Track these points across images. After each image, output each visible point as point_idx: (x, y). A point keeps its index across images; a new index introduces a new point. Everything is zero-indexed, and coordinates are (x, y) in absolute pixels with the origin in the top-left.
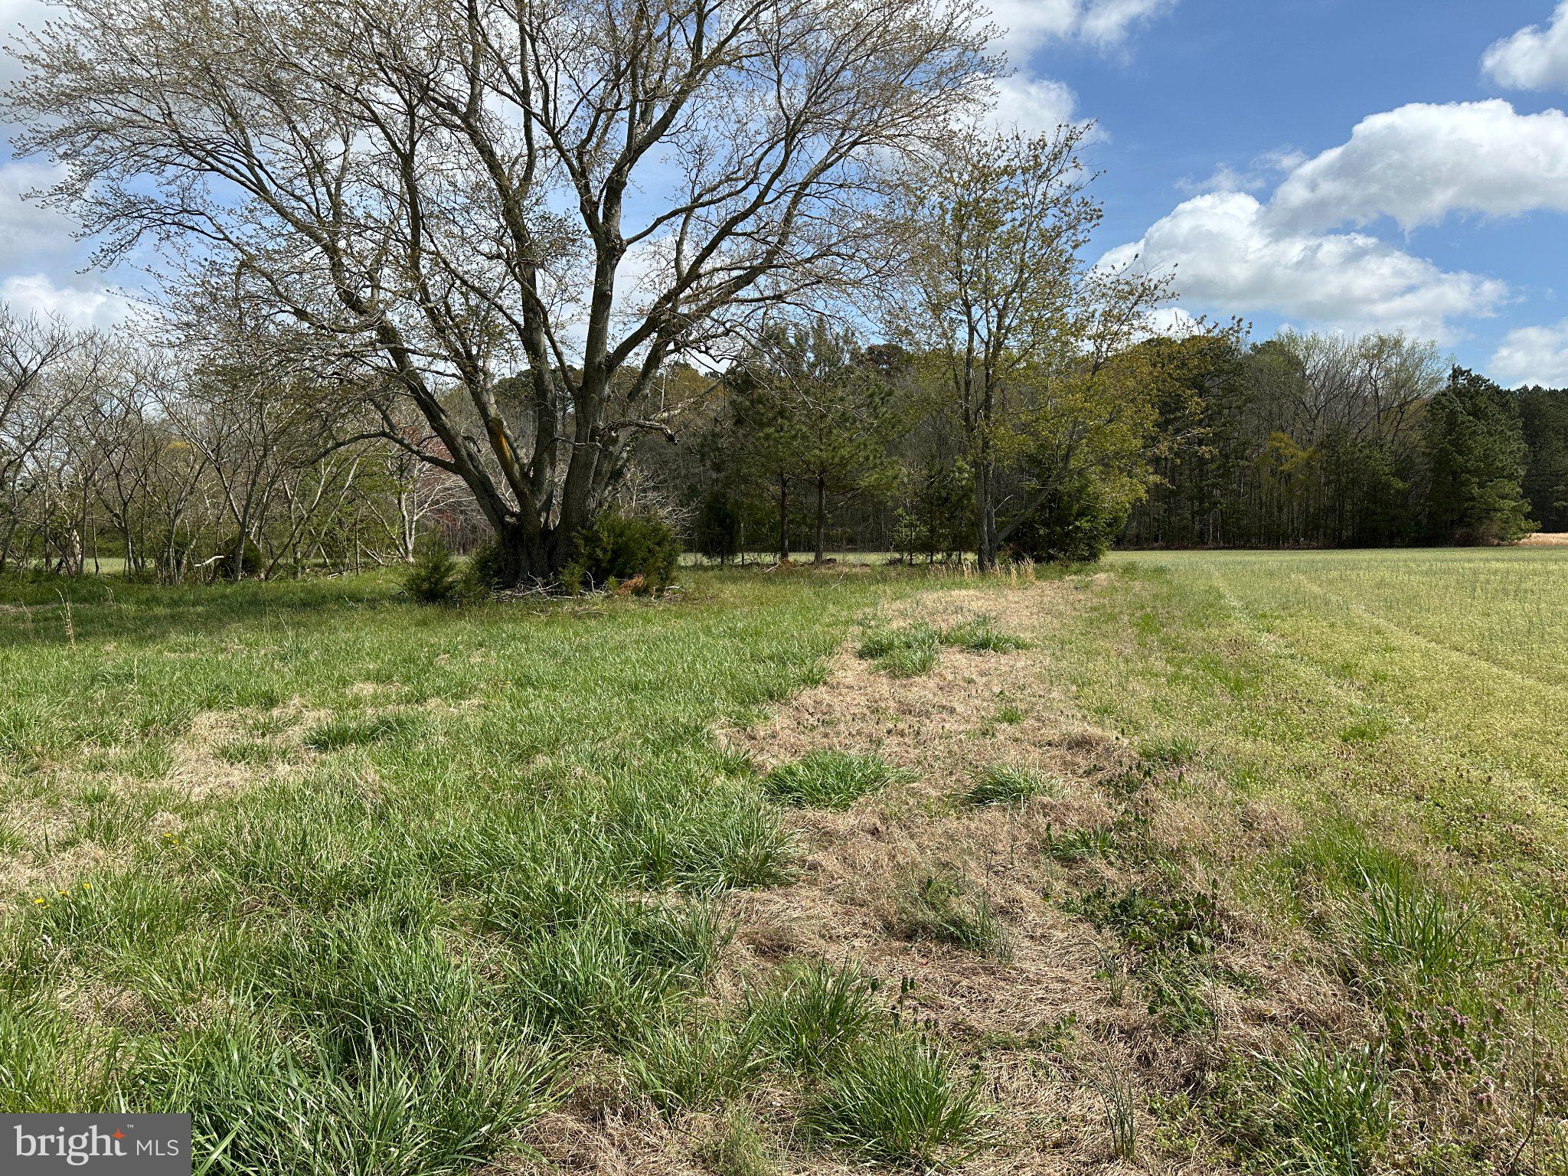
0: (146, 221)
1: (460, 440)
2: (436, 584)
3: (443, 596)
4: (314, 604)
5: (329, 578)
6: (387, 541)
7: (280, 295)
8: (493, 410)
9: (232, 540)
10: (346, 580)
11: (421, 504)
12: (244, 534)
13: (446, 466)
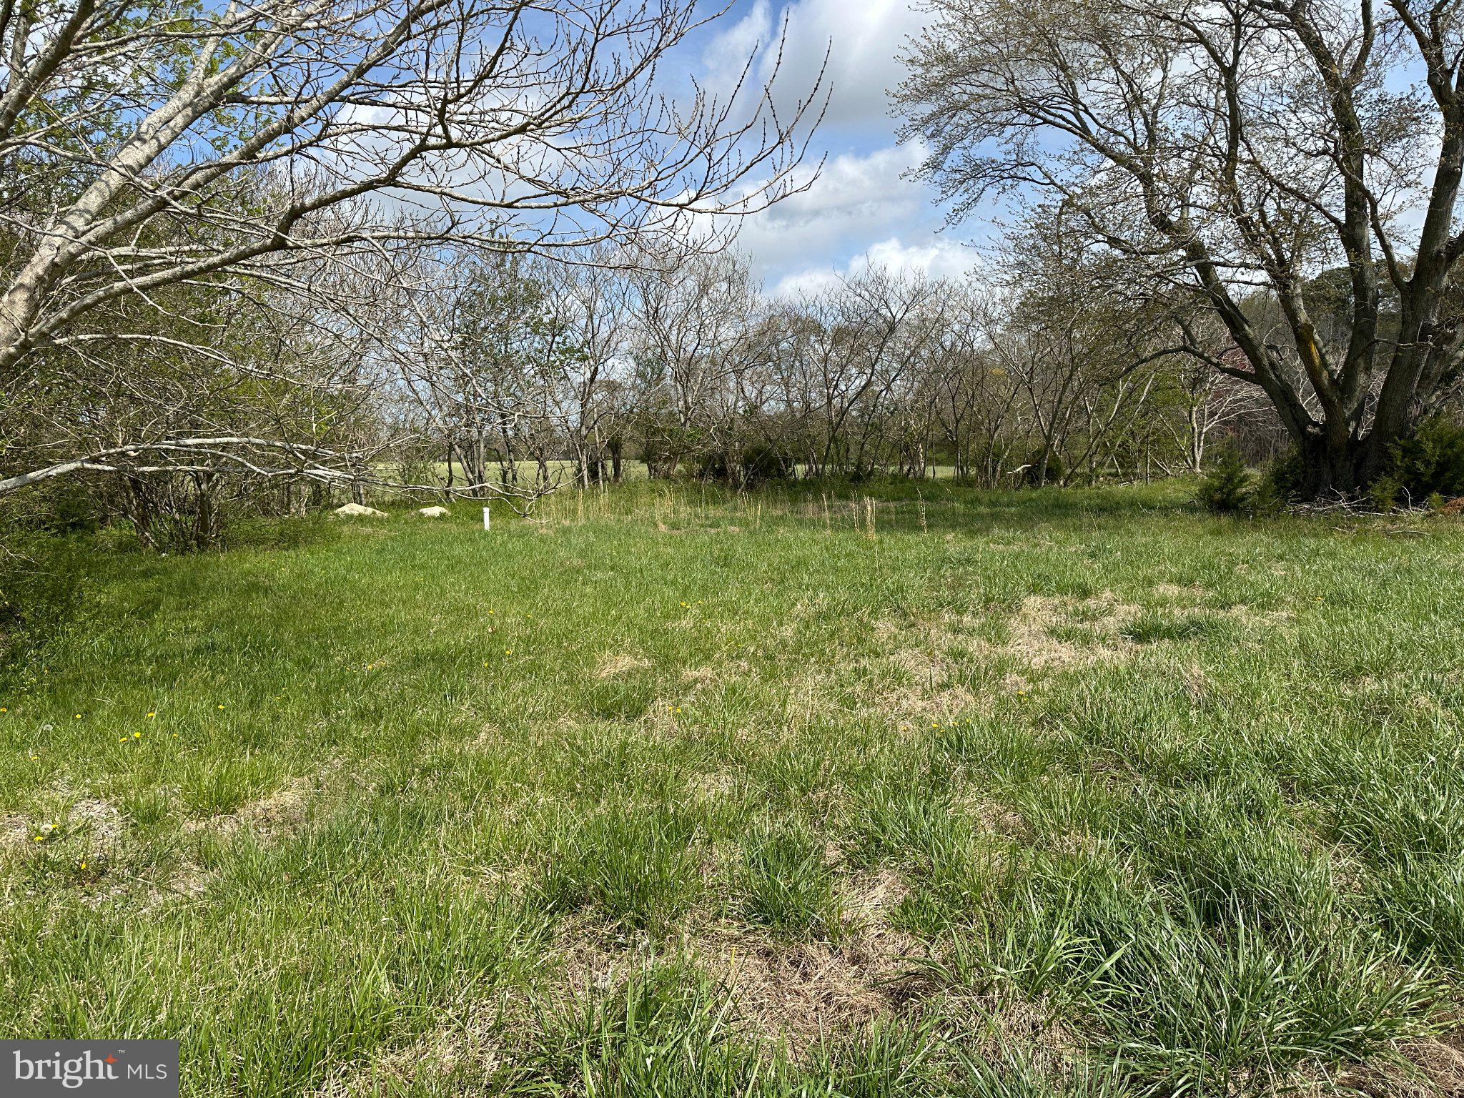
0: (988, 180)
1: (1262, 349)
2: (1229, 495)
3: (1236, 507)
4: (1109, 509)
5: (1121, 486)
6: (1176, 453)
7: (1096, 227)
8: (1303, 316)
9: (1039, 451)
10: (1136, 488)
11: (1212, 414)
12: (1049, 445)
13: (1245, 376)
